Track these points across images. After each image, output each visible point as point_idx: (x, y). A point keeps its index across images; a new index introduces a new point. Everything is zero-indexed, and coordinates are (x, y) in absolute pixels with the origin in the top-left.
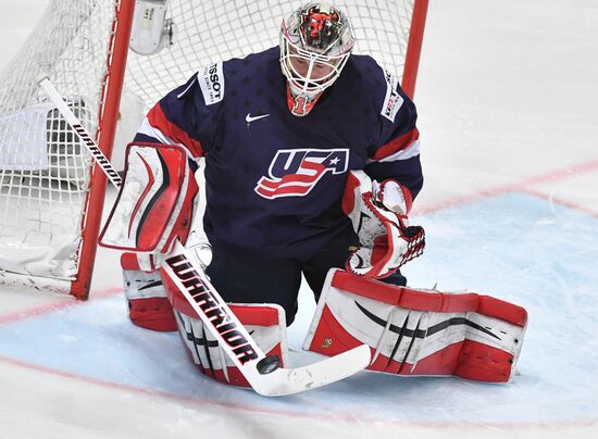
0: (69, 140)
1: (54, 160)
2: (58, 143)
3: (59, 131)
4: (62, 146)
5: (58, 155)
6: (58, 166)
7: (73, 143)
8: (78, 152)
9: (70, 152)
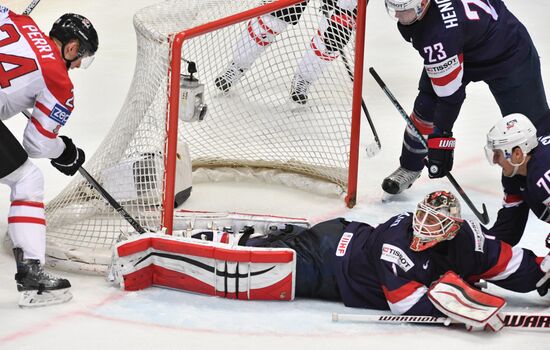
0: (148, 180)
1: (139, 193)
2: (141, 183)
3: (141, 175)
4: (143, 185)
5: (142, 190)
6: (142, 197)
7: (150, 182)
8: (153, 187)
9: (149, 188)
